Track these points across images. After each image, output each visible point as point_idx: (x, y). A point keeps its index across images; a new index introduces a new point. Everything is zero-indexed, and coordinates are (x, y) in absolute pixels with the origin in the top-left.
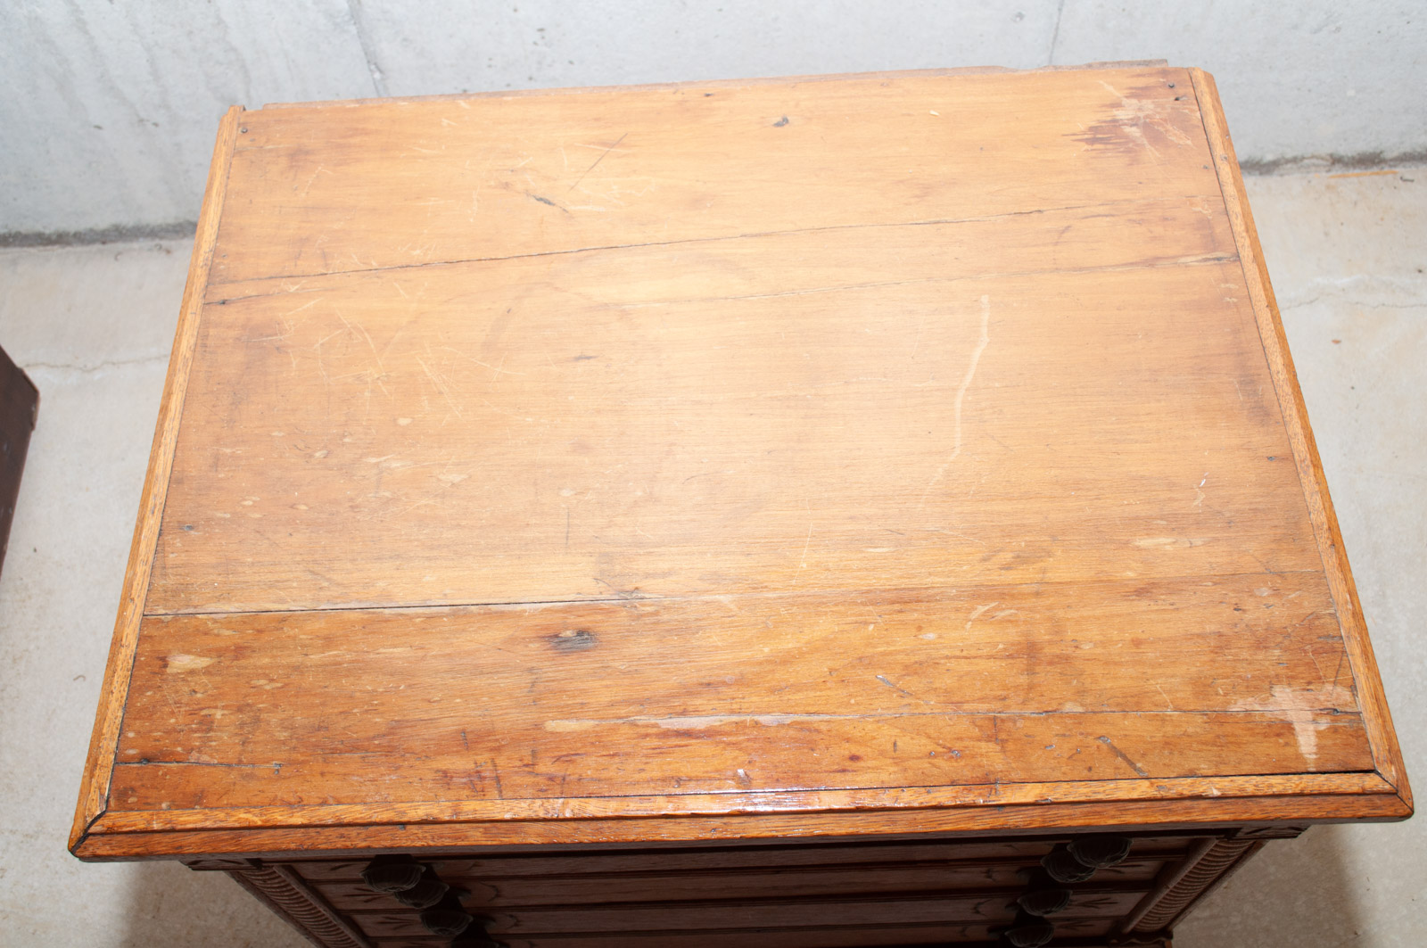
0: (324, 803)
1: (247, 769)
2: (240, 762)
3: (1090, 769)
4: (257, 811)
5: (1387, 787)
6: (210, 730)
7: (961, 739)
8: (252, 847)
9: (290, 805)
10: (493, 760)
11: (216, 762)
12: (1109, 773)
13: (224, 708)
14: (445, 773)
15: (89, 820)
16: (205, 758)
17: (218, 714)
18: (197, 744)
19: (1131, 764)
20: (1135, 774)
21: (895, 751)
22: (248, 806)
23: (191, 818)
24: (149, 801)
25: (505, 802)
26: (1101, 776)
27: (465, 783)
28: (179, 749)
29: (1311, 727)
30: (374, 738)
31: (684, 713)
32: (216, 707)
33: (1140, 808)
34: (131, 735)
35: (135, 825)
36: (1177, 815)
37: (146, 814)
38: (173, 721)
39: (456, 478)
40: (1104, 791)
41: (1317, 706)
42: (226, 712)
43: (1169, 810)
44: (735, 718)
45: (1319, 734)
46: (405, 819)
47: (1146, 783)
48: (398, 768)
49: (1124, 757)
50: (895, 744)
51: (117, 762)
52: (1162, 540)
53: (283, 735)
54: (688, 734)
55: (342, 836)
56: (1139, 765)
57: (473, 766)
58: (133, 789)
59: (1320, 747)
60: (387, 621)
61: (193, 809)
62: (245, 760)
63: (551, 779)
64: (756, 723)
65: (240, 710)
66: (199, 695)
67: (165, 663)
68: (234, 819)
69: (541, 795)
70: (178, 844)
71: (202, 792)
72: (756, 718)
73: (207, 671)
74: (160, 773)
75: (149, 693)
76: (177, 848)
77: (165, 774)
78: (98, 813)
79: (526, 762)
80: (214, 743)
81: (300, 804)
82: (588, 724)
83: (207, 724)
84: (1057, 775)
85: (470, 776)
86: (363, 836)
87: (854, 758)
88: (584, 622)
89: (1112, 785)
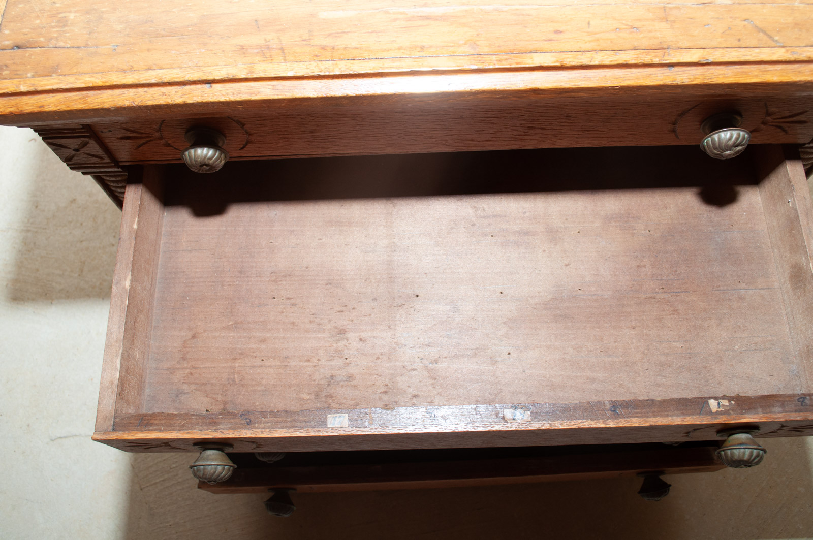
0: (149, 69)
1: (93, 49)
2: (87, 46)
3: (739, 40)
4: (98, 76)
6: (65, 26)
7: (639, 20)
8: (96, 104)
9: (124, 71)
10: (279, 38)
11: (69, 46)
12: (754, 42)
13: (76, 12)
14: (242, 47)
16: (61, 44)
17: (72, 16)
18: (55, 35)
19: (771, 37)
20: (774, 44)
21: (589, 27)
22: (93, 73)
23: (49, 82)
24: (18, 73)
25: (288, 64)
26: (748, 44)
27: (257, 53)
28: (42, 39)
30: (188, 26)
31: (426, 5)
32: (70, 12)
33: (776, 70)
34: (7, 32)
35: (7, 89)
36: (805, 75)
37: (15, 81)
38: (38, 22)
40: (751, 55)
42: (77, 14)
43: (799, 72)
44: (465, 8)
46: (210, 78)
47: (783, 50)
48: (205, 44)
49: (765, 33)
50: (589, 23)
53: (119, 27)
54: (428, 18)
55: (164, 94)
56: (776, 38)
57: (264, 42)
58: (6, 66)
61: (51, 76)
62: (90, 44)
63: (324, 48)
64: (481, 10)
65: (88, 12)
66: (58, 5)
68: (81, 81)
69: (316, 59)
70: (40, 104)
71: (58, 65)
72: (481, 7)
74: (27, 55)
75: (21, 6)
76: (40, 107)
77: (32, 55)
79: (304, 38)
80: (68, 34)
81: (131, 70)
82: (350, 13)
83: (63, 23)
84: (715, 44)
85: (261, 48)
86: (180, 94)
87: (557, 32)
89: (757, 50)
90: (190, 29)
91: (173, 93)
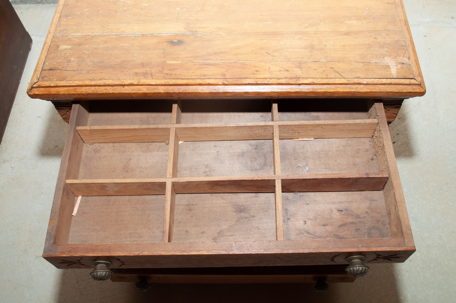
0: (100, 80)
1: (80, 72)
2: (77, 70)
3: (327, 75)
4: (81, 81)
5: (418, 83)
6: (69, 62)
7: (289, 67)
8: (79, 92)
9: (91, 80)
10: (151, 70)
11: (71, 70)
12: (333, 76)
13: (74, 57)
14: (137, 73)
15: (33, 83)
16: (68, 69)
17: (72, 59)
18: (66, 66)
19: (340, 74)
20: (341, 77)
21: (269, 69)
22: (79, 80)
23: (62, 83)
24: (51, 79)
25: (153, 80)
26: (331, 77)
27: (142, 75)
28: (60, 67)
29: (395, 67)
30: (117, 64)
31: (208, 60)
32: (72, 57)
33: (342, 87)
34: (47, 64)
35: (46, 85)
36: (353, 89)
37: (49, 82)
38: (59, 60)
39: (146, 5)
40: (331, 81)
41: (397, 62)
42: (75, 58)
43: (351, 88)
44: (223, 61)
45: (397, 69)
46: (124, 84)
47: (344, 79)
48: (122, 71)
49: (338, 73)
50: (269, 68)
51: (42, 70)
52: (353, 22)
53: (90, 64)
54: (208, 64)
55: (106, 89)
56: (342, 75)
57: (145, 71)
58: (46, 76)
59: (398, 72)
60: (123, 37)
61: (63, 81)
62: (79, 70)
63: (167, 74)
64: (229, 62)
65: (79, 58)
66: (67, 55)
67: (58, 47)
68: (74, 83)
69: (164, 78)
70: (58, 91)
71: (66, 77)
72: (229, 61)
73: (70, 49)
74: (54, 72)
75: (53, 54)
76: (58, 92)
77: (56, 73)
78: (36, 82)
79: (160, 70)
80: (70, 66)
81: (94, 80)
82: (179, 62)
83: (69, 61)
84: (318, 76)
85: (144, 73)
86: (111, 89)
87: (257, 71)
88: (180, 38)
89: (334, 80)
90: (117, 66)
91: (109, 89)
